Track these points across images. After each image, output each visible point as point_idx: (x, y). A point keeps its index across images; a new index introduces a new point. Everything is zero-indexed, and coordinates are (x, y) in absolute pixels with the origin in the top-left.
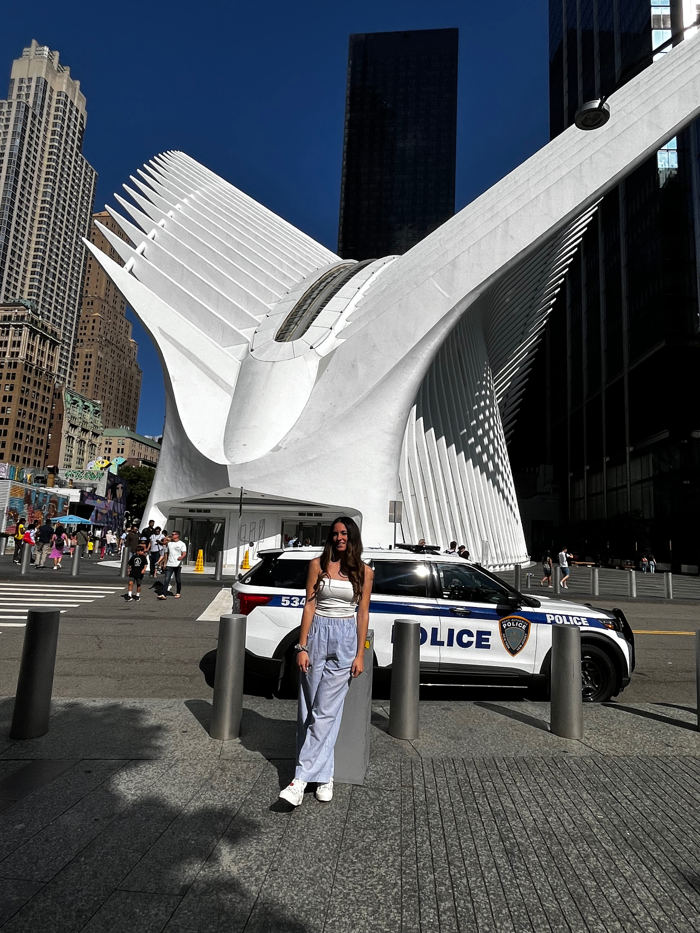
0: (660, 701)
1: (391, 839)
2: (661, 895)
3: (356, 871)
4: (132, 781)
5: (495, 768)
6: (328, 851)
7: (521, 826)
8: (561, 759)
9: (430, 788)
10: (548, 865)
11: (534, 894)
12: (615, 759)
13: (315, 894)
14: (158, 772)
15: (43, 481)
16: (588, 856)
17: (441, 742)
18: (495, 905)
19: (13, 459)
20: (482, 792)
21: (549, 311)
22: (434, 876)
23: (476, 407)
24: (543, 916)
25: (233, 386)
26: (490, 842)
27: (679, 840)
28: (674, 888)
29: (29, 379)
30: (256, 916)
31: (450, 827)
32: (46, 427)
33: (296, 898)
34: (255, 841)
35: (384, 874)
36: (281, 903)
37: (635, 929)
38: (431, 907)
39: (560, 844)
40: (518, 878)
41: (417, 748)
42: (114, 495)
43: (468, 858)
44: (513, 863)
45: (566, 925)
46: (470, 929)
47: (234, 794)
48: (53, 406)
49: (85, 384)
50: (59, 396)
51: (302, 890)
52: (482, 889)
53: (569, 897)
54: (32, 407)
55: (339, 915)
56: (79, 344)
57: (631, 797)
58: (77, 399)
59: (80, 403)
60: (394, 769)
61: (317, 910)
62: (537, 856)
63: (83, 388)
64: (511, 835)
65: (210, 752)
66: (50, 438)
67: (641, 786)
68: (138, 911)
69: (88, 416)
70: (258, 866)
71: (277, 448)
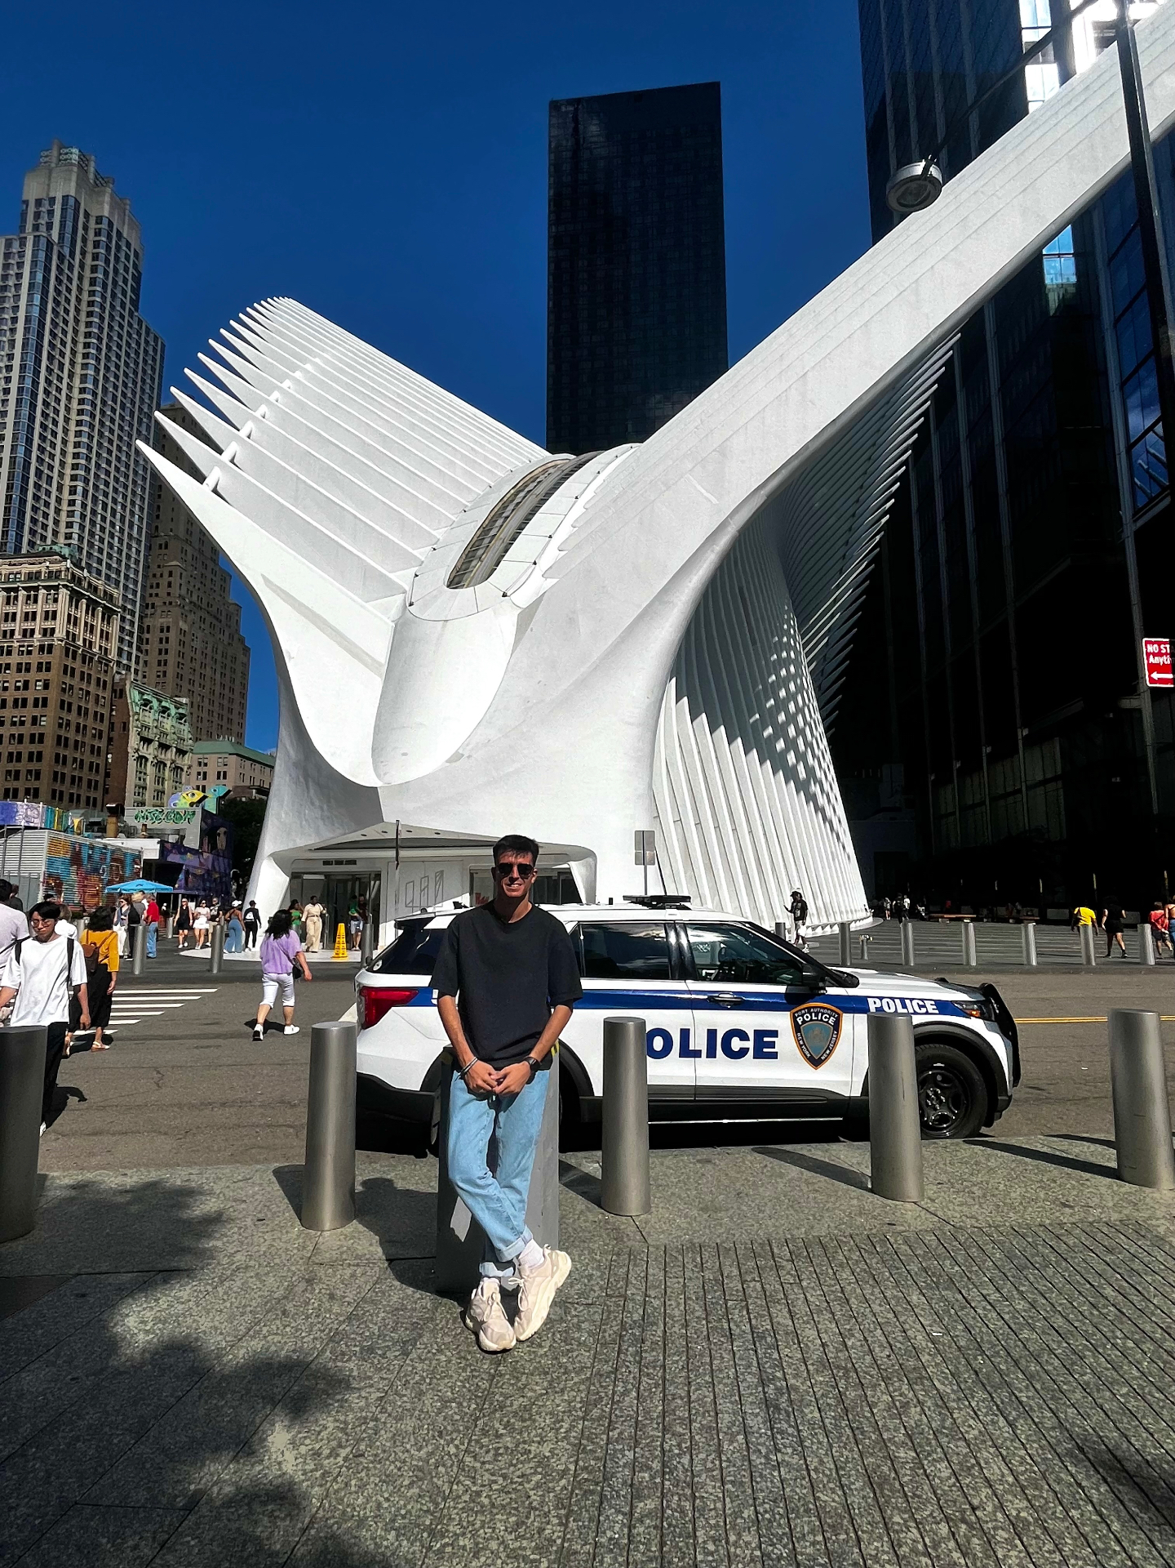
0: (1064, 1132)
1: (573, 1390)
2: (1027, 1469)
3: (501, 1451)
4: (151, 1307)
5: (770, 1257)
6: (458, 1417)
7: (800, 1356)
8: (883, 1237)
9: (654, 1298)
10: (836, 1425)
11: (804, 1478)
12: (973, 1233)
13: (420, 1496)
14: (200, 1291)
15: (100, 828)
16: (906, 1405)
17: (686, 1217)
18: (732, 1502)
19: (54, 797)
20: (741, 1300)
21: (884, 520)
22: (635, 1452)
23: (774, 677)
24: (813, 1519)
25: (383, 662)
26: (741, 1389)
27: (1068, 1370)
28: (1050, 1456)
29: (73, 670)
30: (310, 1543)
31: (676, 1362)
32: (103, 744)
33: (386, 1505)
34: (336, 1405)
35: (547, 1454)
36: (358, 1516)
37: (974, 1536)
38: (618, 1512)
39: (863, 1385)
40: (780, 1451)
41: (644, 1228)
42: (213, 846)
43: (699, 1418)
44: (775, 1423)
45: (852, 1535)
46: (681, 1549)
47: (319, 1323)
48: (112, 710)
49: (161, 674)
50: (122, 693)
51: (399, 1490)
52: (715, 1473)
53: (864, 1482)
54: (79, 713)
55: (455, 1534)
56: (149, 611)
57: (994, 1296)
58: (149, 698)
59: (155, 704)
60: (598, 1268)
61: (419, 1526)
62: (819, 1409)
63: (158, 680)
64: (779, 1374)
65: (295, 1251)
66: (110, 761)
67: (1014, 1277)
68: (105, 1540)
69: (168, 724)
70: (333, 1449)
71: (456, 757)
